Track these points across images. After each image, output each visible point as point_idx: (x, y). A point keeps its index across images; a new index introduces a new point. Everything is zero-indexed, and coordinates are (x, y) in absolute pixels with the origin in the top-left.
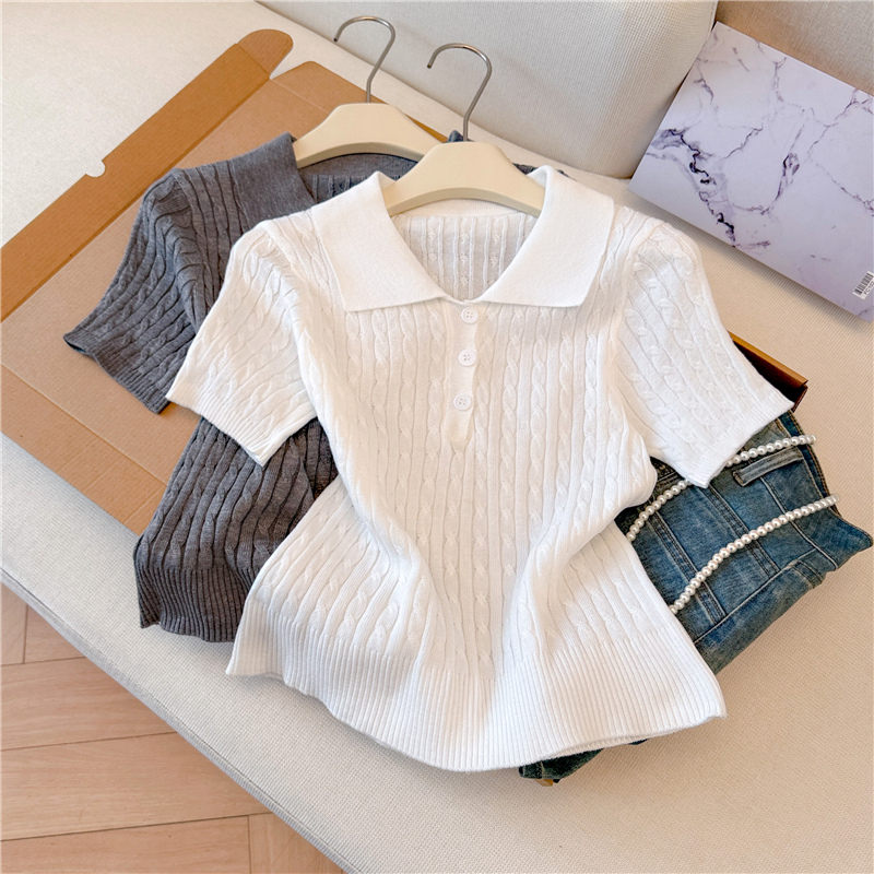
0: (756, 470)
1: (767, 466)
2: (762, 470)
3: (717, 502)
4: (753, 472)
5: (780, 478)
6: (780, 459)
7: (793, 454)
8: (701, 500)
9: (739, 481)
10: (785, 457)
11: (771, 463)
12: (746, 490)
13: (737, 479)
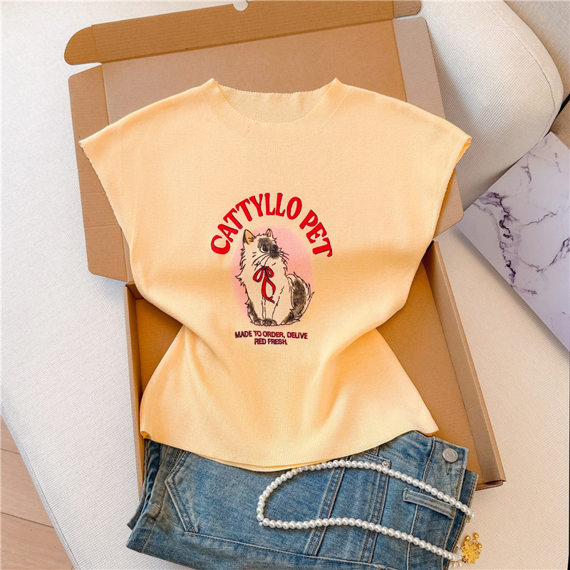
0: (419, 499)
1: (427, 503)
2: (422, 502)
3: (380, 495)
4: (416, 498)
5: (427, 516)
6: (438, 506)
9: (404, 495)
10: (443, 507)
11: (431, 503)
12: (403, 504)
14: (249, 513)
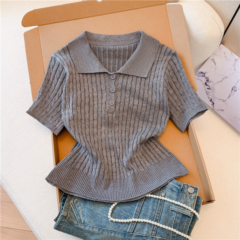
0: (177, 209)
1: (180, 210)
2: (178, 210)
3: (160, 207)
4: (176, 208)
5: (180, 216)
6: (185, 212)
7: (190, 213)
8: (157, 203)
9: (170, 207)
10: (187, 212)
11: (182, 211)
12: (170, 211)
13: (171, 206)
14: (105, 215)
